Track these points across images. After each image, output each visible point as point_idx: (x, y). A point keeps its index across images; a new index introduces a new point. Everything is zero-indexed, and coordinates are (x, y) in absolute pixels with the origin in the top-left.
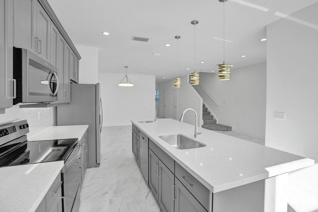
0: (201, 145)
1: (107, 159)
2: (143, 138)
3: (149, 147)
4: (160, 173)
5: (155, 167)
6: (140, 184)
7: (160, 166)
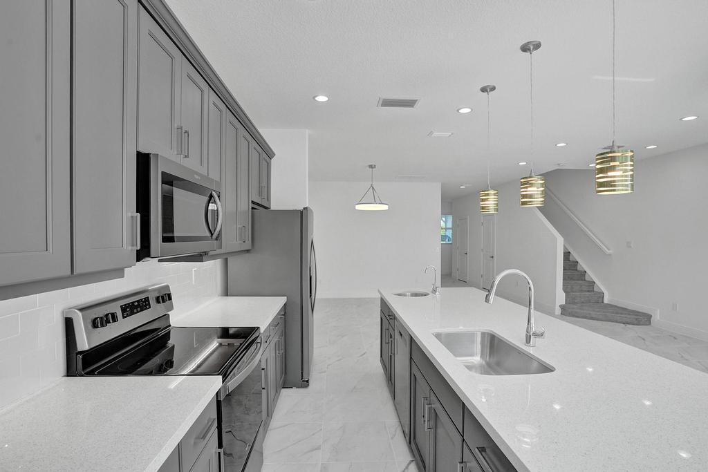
0: (546, 369)
1: (325, 372)
2: (401, 335)
3: (411, 358)
4: (432, 423)
5: (423, 410)
6: (392, 438)
7: (433, 406)
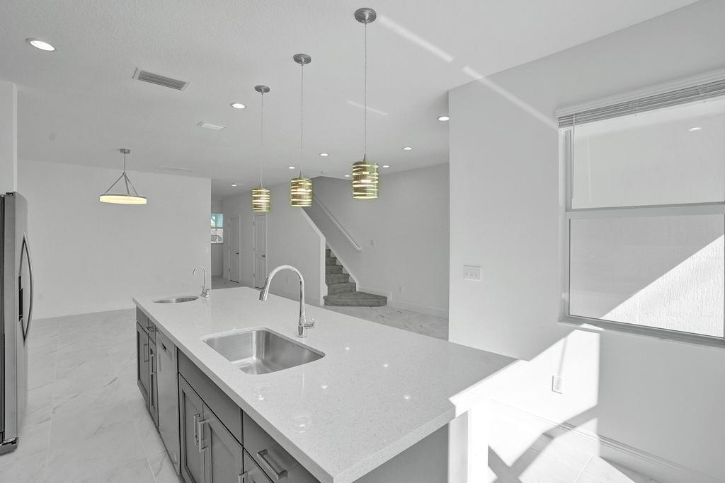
0: (316, 356)
2: (165, 348)
3: (178, 373)
4: (208, 440)
5: (196, 428)
6: (157, 474)
7: (207, 421)
